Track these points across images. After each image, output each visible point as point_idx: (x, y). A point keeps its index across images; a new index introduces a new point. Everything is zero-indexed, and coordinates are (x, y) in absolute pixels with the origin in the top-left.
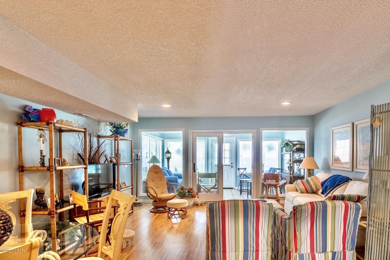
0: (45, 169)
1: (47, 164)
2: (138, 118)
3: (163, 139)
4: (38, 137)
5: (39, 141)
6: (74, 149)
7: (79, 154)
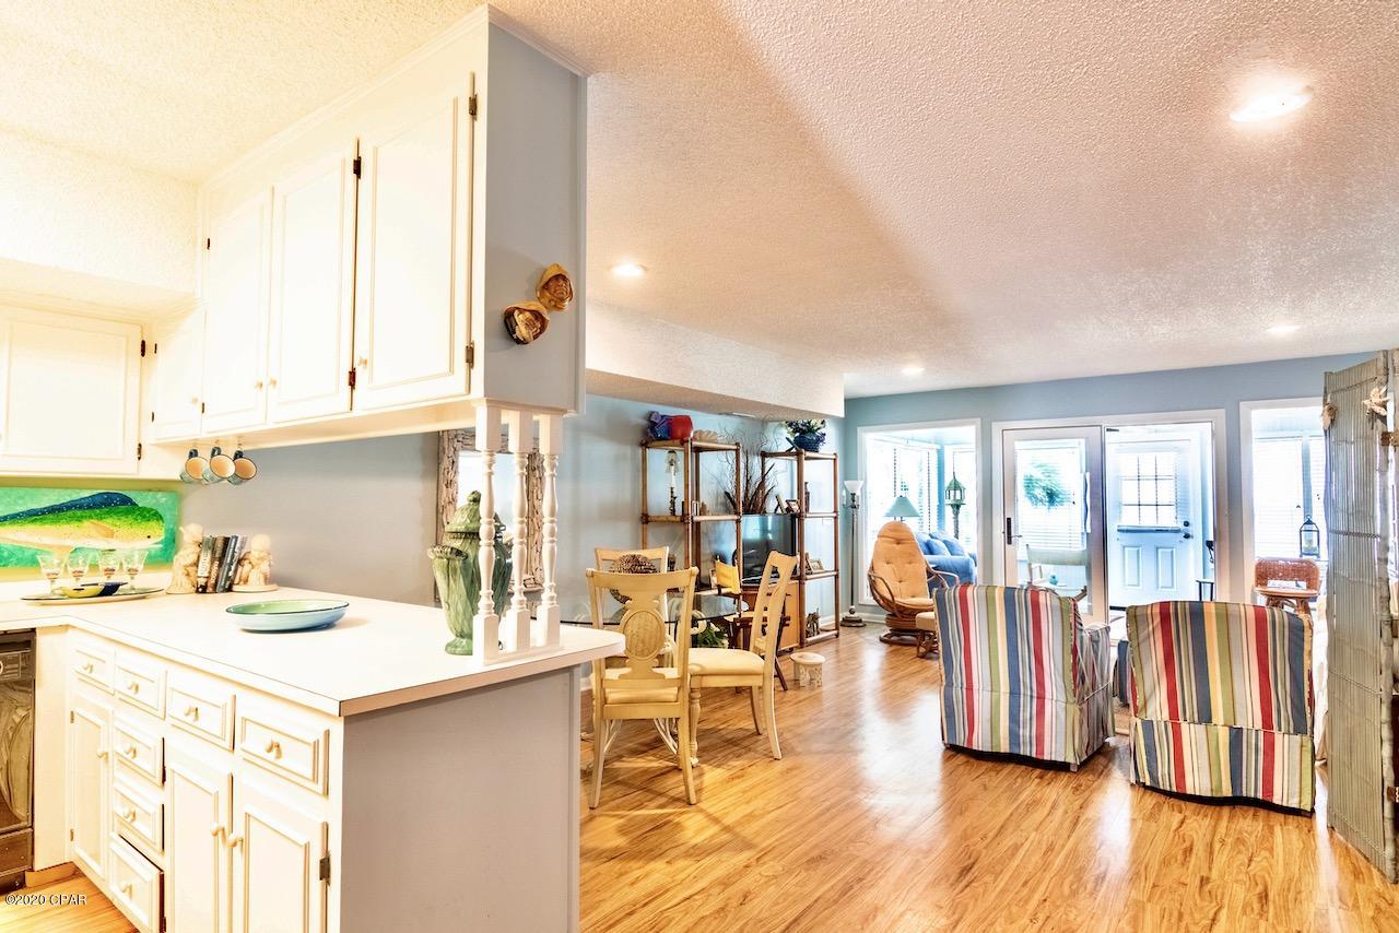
0: (678, 519)
1: (679, 511)
2: (845, 400)
3: (939, 447)
4: (667, 465)
5: (669, 471)
6: (719, 483)
7: (727, 493)
